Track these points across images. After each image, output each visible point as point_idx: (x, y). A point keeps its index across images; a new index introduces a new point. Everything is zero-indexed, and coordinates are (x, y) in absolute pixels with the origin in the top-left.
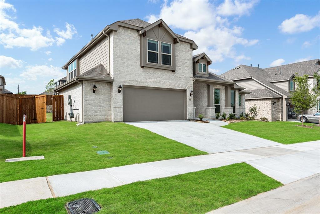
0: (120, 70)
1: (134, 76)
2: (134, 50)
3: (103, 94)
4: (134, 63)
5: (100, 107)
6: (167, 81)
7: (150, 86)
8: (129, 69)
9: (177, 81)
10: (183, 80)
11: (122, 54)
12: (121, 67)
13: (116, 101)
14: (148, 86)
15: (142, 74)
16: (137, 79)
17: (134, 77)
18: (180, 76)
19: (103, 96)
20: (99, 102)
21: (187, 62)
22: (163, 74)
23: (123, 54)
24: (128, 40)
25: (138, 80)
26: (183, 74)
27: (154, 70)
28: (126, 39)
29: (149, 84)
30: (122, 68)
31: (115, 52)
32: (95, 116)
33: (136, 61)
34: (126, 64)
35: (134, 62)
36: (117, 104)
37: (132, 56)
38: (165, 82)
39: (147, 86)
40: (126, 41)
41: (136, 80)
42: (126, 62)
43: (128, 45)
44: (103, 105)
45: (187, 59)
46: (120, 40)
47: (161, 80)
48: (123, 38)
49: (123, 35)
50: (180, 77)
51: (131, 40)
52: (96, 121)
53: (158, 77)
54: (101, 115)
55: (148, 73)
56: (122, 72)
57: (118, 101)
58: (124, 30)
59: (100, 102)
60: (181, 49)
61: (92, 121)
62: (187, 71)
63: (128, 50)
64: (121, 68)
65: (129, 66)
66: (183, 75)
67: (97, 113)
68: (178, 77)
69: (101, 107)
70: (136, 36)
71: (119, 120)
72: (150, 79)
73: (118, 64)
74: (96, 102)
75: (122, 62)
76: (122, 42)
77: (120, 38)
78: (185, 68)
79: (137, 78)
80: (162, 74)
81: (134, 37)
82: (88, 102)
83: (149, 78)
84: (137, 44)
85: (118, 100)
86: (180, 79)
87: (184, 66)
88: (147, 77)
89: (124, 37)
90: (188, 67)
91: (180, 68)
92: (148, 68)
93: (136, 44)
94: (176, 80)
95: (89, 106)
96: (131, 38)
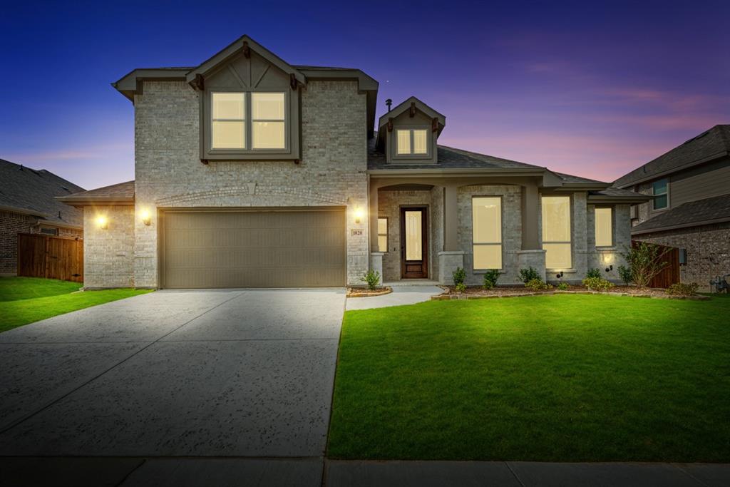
0: (150, 177)
1: (186, 185)
2: (186, 126)
3: (124, 231)
4: (185, 156)
5: (117, 258)
6: (280, 188)
7: (229, 205)
8: (172, 171)
9: (310, 186)
10: (334, 180)
11: (156, 139)
12: (154, 168)
13: (142, 243)
14: (224, 205)
15: (205, 179)
16: (191, 192)
17: (185, 187)
18: (321, 172)
19: (124, 234)
20: (116, 248)
21: (345, 133)
22: (266, 172)
23: (158, 140)
24: (171, 106)
25: (194, 193)
26: (330, 167)
27: (239, 165)
28: (166, 106)
29: (224, 202)
30: (156, 171)
31: (138, 138)
32: (106, 275)
33: (190, 151)
34: (164, 162)
35: (186, 154)
36: (143, 249)
37: (179, 142)
38: (271, 192)
39: (219, 206)
40: (165, 111)
41: (188, 194)
42: (165, 157)
43: (170, 117)
44: (124, 253)
45: (346, 125)
46: (150, 110)
47: (260, 188)
48: (158, 105)
49: (159, 97)
50: (321, 175)
51: (178, 106)
52: (109, 287)
53: (251, 182)
54: (119, 275)
55: (221, 175)
56: (157, 179)
57: (146, 243)
58: (159, 87)
59: (119, 248)
60: (327, 100)
61: (101, 286)
62: (345, 155)
63: (168, 129)
64: (153, 171)
65: (173, 165)
66: (333, 169)
67: (111, 269)
68: (316, 175)
69: (120, 258)
70: (191, 94)
71: (146, 285)
72: (227, 188)
73: (145, 163)
74: (109, 248)
75: (156, 157)
76: (156, 114)
77: (152, 106)
78: (340, 150)
79: (193, 189)
80: (262, 173)
81: (184, 97)
82: (92, 247)
83: (226, 186)
84: (193, 110)
85: (144, 241)
86: (320, 181)
87: (337, 145)
88: (220, 184)
89: (161, 103)
90: (349, 144)
91: (320, 150)
92: (223, 163)
93: (190, 112)
94: (307, 184)
95: (95, 256)
96: (177, 100)
